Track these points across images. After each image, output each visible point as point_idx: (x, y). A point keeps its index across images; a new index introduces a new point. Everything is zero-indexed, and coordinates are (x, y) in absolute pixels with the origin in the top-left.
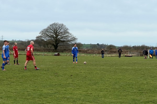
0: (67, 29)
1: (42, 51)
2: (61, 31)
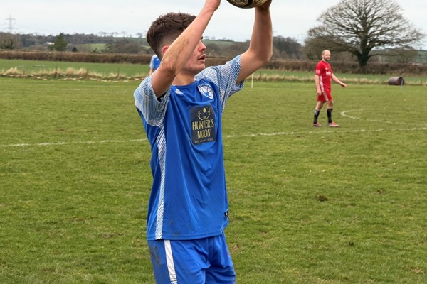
0: (398, 7)
2: (378, 13)
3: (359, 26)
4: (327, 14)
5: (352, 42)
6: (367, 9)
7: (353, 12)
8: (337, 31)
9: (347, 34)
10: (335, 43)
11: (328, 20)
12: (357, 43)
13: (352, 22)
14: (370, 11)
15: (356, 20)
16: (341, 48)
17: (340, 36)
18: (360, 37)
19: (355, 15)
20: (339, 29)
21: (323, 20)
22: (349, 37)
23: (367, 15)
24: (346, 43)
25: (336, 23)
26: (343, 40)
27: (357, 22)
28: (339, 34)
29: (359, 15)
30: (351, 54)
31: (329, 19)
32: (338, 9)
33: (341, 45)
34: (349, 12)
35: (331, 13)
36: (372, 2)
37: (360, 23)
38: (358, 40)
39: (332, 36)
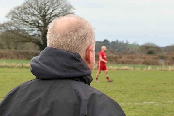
0: (70, 7)
1: (11, 58)
2: (55, 12)
3: (40, 22)
4: (14, 12)
5: (35, 35)
6: (46, 8)
7: (35, 11)
8: (22, 26)
9: (30, 29)
10: (21, 35)
11: (14, 17)
12: (39, 35)
13: (34, 18)
14: (48, 10)
15: (38, 17)
16: (26, 39)
17: (25, 30)
18: (41, 31)
19: (36, 13)
20: (24, 24)
21: (10, 17)
22: (32, 30)
23: (46, 13)
24: (30, 36)
25: (22, 19)
26: (27, 33)
27: (38, 19)
28: (24, 28)
29: (40, 13)
30: (34, 44)
31: (16, 16)
32: (22, 8)
33: (25, 37)
34: (32, 10)
35: (17, 11)
36: (50, 3)
37: (40, 19)
38: (40, 33)
39: (19, 30)
